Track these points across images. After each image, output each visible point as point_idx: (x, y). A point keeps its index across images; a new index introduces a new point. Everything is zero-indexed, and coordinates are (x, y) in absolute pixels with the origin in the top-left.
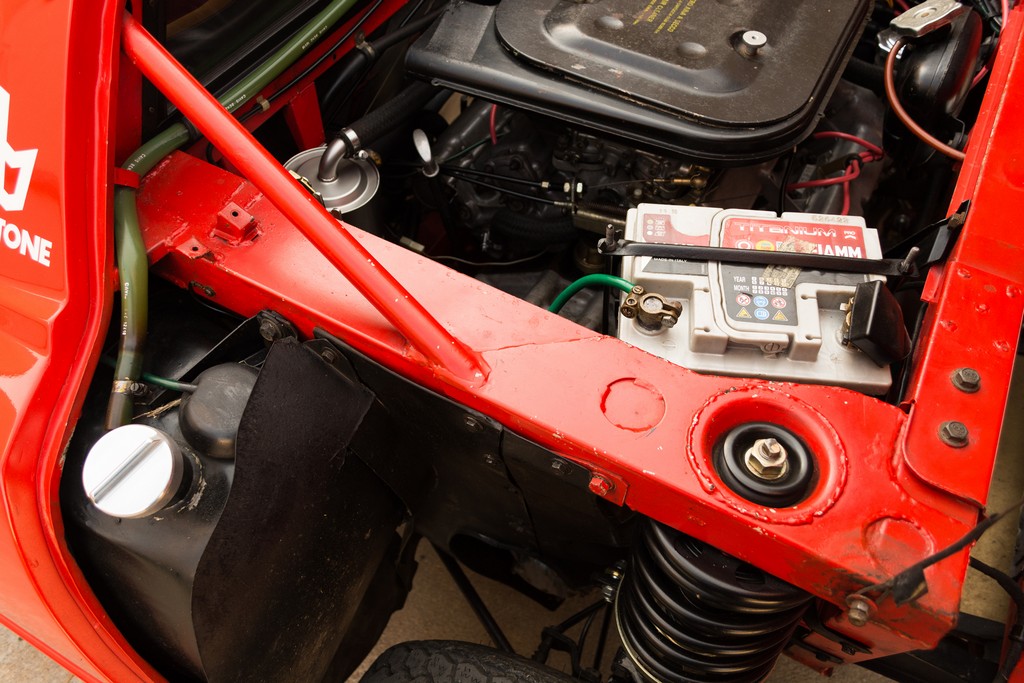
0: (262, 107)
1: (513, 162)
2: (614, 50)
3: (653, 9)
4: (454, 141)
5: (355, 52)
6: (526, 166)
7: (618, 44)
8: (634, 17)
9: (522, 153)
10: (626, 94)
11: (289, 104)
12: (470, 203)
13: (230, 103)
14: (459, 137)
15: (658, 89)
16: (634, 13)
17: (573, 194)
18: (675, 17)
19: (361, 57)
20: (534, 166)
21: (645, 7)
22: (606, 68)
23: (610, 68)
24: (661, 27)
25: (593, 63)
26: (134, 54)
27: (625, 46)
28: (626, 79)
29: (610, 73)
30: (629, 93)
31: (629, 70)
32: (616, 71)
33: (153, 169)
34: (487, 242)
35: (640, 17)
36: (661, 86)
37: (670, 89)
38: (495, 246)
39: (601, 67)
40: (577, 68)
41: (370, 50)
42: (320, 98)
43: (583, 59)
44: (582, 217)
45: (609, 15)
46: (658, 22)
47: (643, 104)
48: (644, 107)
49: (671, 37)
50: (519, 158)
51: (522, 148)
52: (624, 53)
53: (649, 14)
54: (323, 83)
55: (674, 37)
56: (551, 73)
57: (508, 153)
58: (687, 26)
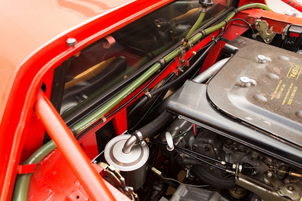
0: (103, 121)
1: (206, 147)
2: (265, 112)
3: (278, 92)
4: (177, 128)
5: (144, 96)
6: (212, 150)
7: (267, 109)
8: (270, 95)
9: (210, 144)
10: (275, 136)
11: (115, 117)
12: (182, 155)
13: (89, 123)
14: (179, 127)
15: (291, 134)
16: (270, 94)
17: (237, 170)
18: (289, 97)
19: (146, 98)
20: (215, 149)
21: (274, 91)
22: (262, 120)
23: (264, 120)
24: (284, 102)
25: (256, 117)
26: (39, 114)
27: (270, 111)
28: (273, 126)
29: (265, 123)
30: (277, 135)
31: (274, 122)
32: (268, 122)
33: (46, 156)
34: (188, 174)
35: (273, 96)
36: (292, 133)
37: (297, 135)
38: (191, 176)
39: (260, 119)
40: (248, 119)
41: (150, 95)
42: (128, 113)
43: (250, 115)
44: (241, 181)
45: (259, 94)
46: (282, 99)
47: (284, 141)
48: (284, 143)
49: (291, 108)
50: (209, 146)
51: (210, 141)
52: (270, 114)
53: (276, 95)
54: (130, 108)
55: (292, 107)
56: (235, 119)
57: (204, 143)
58: (296, 102)
